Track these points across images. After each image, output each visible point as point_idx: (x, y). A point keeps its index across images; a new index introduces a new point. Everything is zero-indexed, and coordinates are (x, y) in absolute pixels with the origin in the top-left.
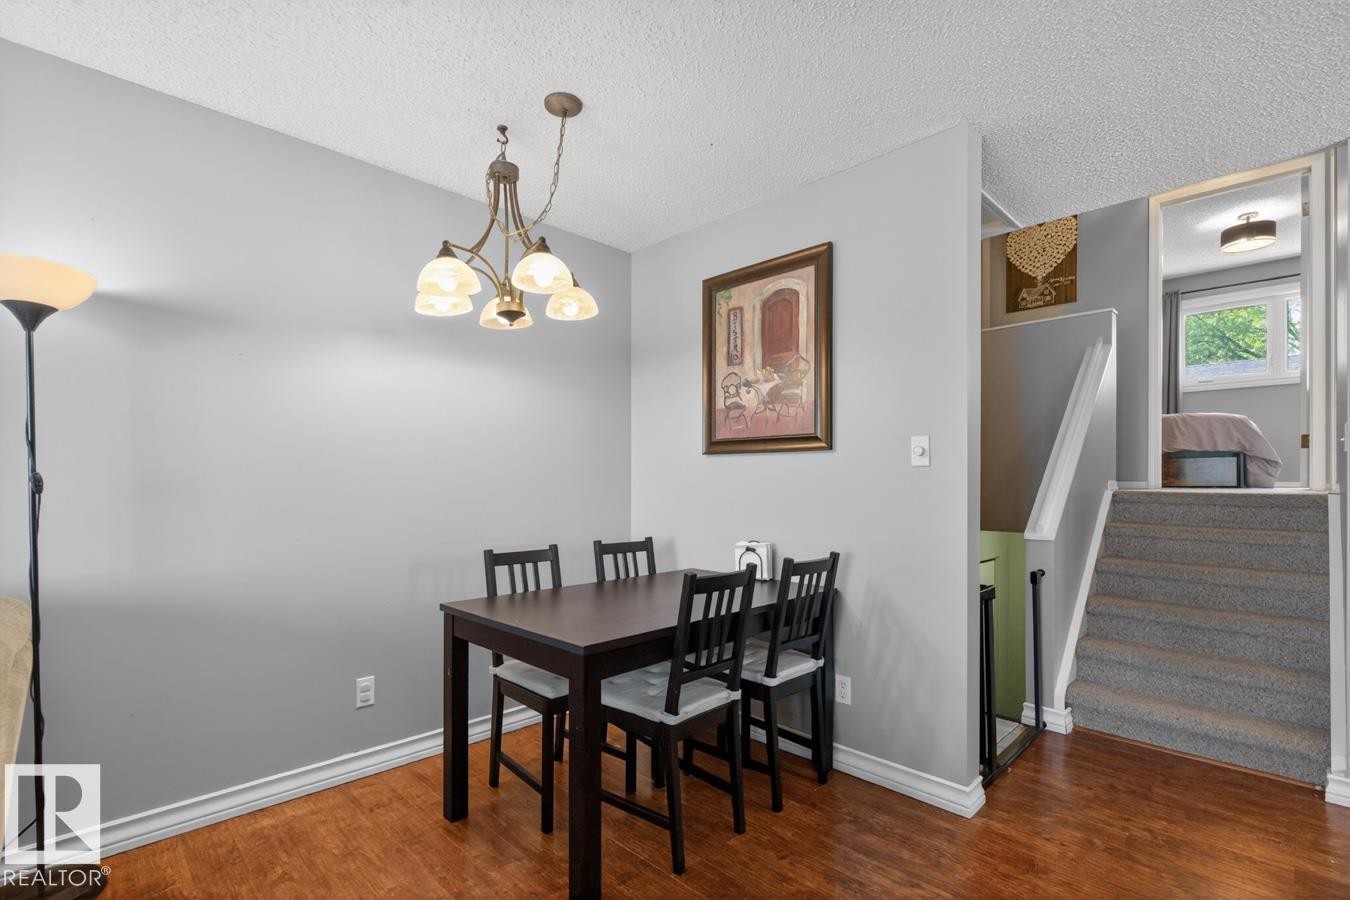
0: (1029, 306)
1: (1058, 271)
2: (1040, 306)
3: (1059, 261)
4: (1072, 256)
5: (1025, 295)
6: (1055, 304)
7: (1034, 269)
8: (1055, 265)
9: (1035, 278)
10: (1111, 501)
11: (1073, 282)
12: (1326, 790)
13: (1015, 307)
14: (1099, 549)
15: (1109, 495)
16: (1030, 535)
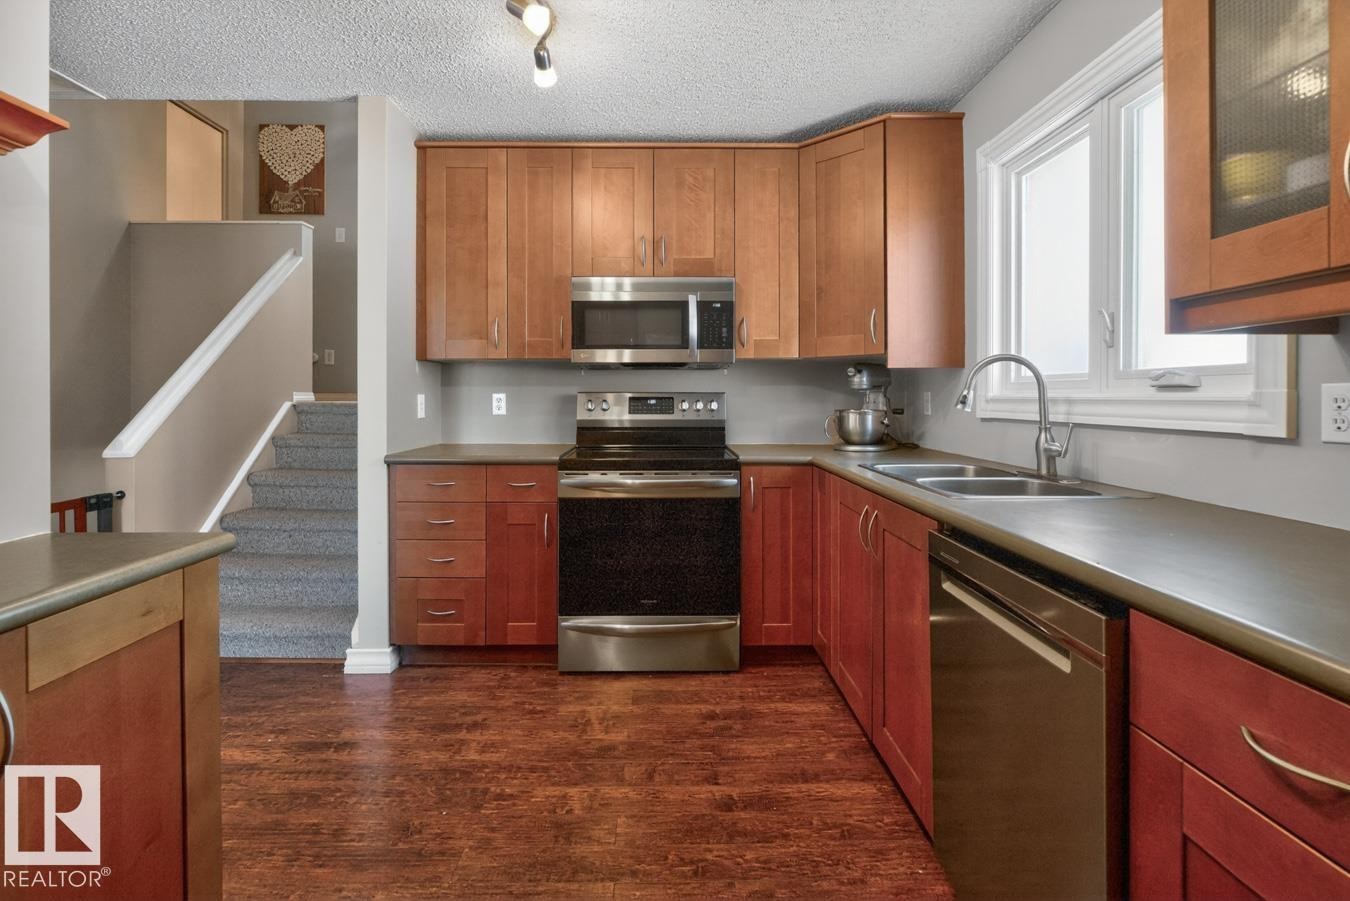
0: (281, 210)
1: (307, 180)
2: (291, 213)
3: (309, 171)
4: (320, 167)
5: (277, 199)
6: (305, 213)
7: (286, 173)
8: (304, 173)
9: (286, 182)
10: (288, 412)
11: (321, 195)
12: (346, 663)
13: (266, 208)
14: (256, 460)
15: (287, 406)
16: (108, 453)
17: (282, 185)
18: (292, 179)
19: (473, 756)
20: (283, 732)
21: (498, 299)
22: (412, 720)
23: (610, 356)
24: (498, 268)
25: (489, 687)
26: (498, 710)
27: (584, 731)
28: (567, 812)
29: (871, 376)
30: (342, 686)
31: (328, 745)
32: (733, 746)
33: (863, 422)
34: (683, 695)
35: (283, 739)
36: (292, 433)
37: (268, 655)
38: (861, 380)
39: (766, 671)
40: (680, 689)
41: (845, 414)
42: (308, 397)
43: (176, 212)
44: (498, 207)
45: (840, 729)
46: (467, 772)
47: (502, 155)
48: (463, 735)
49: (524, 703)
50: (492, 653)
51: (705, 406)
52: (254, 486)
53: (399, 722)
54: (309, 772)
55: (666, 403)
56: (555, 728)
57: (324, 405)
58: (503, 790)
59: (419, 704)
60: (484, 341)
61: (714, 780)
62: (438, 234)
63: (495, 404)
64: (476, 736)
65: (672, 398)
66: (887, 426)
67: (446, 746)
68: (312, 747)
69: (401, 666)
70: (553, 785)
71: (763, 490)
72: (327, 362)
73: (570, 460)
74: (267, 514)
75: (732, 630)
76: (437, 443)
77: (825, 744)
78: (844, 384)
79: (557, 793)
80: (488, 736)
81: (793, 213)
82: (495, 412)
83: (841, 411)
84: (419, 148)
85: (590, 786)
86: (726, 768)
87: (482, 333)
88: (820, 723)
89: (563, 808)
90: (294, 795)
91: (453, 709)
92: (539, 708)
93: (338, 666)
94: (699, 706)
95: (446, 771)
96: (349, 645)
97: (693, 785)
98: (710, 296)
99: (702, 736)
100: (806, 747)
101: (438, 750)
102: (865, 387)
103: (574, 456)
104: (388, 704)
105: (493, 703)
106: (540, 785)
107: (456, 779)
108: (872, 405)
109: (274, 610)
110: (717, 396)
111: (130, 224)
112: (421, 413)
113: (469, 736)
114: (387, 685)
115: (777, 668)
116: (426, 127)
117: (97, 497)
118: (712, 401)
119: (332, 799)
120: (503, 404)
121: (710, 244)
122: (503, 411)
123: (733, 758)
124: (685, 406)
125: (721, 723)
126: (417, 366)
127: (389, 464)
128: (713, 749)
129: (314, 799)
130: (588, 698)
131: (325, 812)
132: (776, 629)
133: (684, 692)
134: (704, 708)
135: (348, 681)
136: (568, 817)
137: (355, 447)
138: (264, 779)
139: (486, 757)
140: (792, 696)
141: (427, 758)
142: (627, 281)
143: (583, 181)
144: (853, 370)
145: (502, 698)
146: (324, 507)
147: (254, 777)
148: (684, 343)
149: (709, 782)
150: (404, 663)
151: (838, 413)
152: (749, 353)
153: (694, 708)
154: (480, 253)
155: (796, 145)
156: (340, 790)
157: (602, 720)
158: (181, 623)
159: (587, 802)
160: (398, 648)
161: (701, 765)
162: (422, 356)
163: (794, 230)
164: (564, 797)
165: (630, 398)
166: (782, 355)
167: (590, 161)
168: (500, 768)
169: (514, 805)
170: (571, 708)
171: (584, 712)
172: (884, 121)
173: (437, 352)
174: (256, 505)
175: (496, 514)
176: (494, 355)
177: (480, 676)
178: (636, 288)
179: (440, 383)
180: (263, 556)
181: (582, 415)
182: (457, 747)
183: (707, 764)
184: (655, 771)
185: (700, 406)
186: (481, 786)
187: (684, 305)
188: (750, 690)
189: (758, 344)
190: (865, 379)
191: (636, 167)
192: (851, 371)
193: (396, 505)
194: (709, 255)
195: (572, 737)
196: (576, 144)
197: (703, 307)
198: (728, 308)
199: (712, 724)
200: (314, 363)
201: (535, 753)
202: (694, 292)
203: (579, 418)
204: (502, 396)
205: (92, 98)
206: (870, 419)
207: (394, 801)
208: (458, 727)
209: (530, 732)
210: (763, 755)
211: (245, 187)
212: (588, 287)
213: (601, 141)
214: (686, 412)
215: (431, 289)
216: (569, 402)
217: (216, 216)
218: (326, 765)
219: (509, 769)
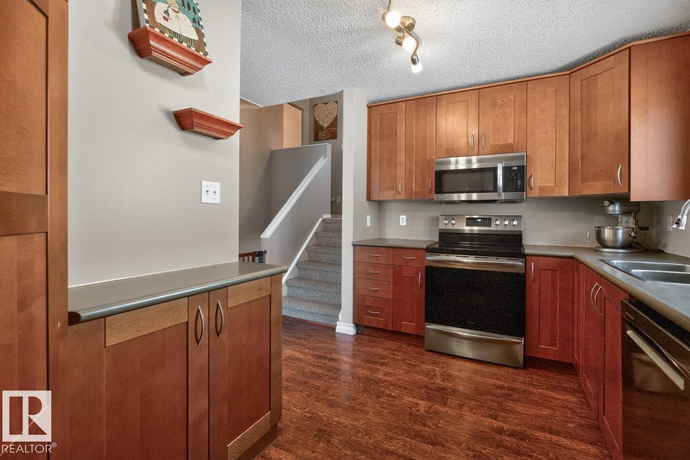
1: (331, 125)
2: (324, 140)
3: (332, 121)
4: (336, 119)
5: (320, 134)
6: (329, 139)
7: (324, 123)
8: (330, 122)
9: (324, 127)
10: (321, 222)
11: (336, 130)
12: (337, 327)
13: (317, 139)
14: (309, 243)
15: (321, 220)
16: (262, 236)
17: (322, 128)
18: (325, 125)
19: (381, 376)
20: (312, 349)
21: (401, 172)
22: (358, 356)
23: (455, 197)
24: (401, 158)
25: (391, 349)
26: (394, 359)
27: (432, 378)
28: (417, 411)
29: (622, 206)
30: (334, 337)
31: (326, 358)
32: (511, 405)
33: (615, 234)
34: (488, 374)
35: (311, 352)
36: (322, 231)
37: (310, 320)
38: (615, 209)
39: (541, 372)
40: (486, 371)
41: (602, 229)
42: (328, 216)
43: (286, 145)
44: (401, 129)
45: (583, 413)
46: (377, 382)
47: (403, 105)
48: (378, 367)
49: (407, 359)
50: (395, 334)
51: (510, 223)
52: (308, 252)
53: (354, 356)
54: (318, 366)
55: (487, 221)
56: (418, 373)
57: (334, 220)
58: (391, 393)
59: (362, 350)
60: (395, 191)
61: (495, 417)
62: (376, 144)
63: (401, 220)
64: (384, 368)
65: (491, 219)
66: (634, 237)
67: (371, 369)
68: (319, 357)
69: (357, 333)
70: (413, 397)
71: (539, 270)
72: (337, 202)
73: (435, 248)
74: (312, 263)
75: (519, 345)
76: (376, 238)
77: (570, 418)
78: (603, 211)
79: (415, 401)
80: (389, 370)
81: (566, 112)
82: (401, 224)
83: (599, 227)
84: (368, 107)
85: (430, 402)
86: (504, 414)
87: (393, 187)
88: (569, 407)
89: (415, 408)
90: (313, 373)
91: (376, 355)
92: (413, 363)
93: (334, 329)
94: (495, 381)
95: (368, 379)
96: (338, 321)
97: (482, 416)
98: (510, 164)
99: (493, 395)
100: (556, 416)
101: (367, 370)
102: (617, 213)
103: (437, 246)
104: (351, 347)
105: (393, 356)
106: (407, 395)
107: (372, 383)
108: (624, 225)
109: (314, 302)
110: (518, 217)
111: (272, 151)
112: (368, 224)
113: (380, 368)
114: (352, 340)
115: (548, 372)
116: (371, 98)
117: (259, 252)
118: (514, 220)
119: (325, 378)
120: (405, 221)
121: (511, 135)
122: (405, 224)
123: (508, 410)
124: (498, 222)
125: (506, 392)
126: (367, 203)
127: (354, 245)
128: (498, 402)
129: (318, 377)
130: (438, 364)
131: (322, 383)
132: (547, 349)
133: (488, 372)
134: (498, 383)
135: (337, 335)
136: (417, 413)
137: (341, 238)
138: (303, 365)
139: (387, 378)
140: (554, 388)
141: (363, 372)
142: (474, 159)
143: (441, 111)
144: (608, 203)
145: (397, 355)
146: (332, 262)
147: (300, 363)
148: (495, 189)
149: (492, 418)
150: (359, 332)
151: (597, 229)
152: (535, 193)
153: (491, 381)
154: (394, 151)
155: (568, 72)
156: (328, 376)
157: (442, 376)
158: (270, 295)
159: (427, 409)
160: (357, 325)
161: (489, 409)
162: (369, 198)
163: (566, 121)
164: (417, 404)
165: (467, 218)
166: (557, 194)
167: (445, 101)
168: (391, 384)
169: (394, 401)
170: (428, 367)
171: (434, 370)
172: (629, 48)
173: (375, 197)
174: (309, 260)
175: (397, 271)
176: (399, 197)
177: (389, 344)
178: (479, 161)
179: (377, 210)
180: (311, 280)
181: (441, 227)
182: (375, 370)
183: (493, 409)
184: (463, 405)
185: (506, 222)
186: (382, 389)
187: (495, 170)
188: (528, 380)
189: (541, 189)
190: (617, 208)
191: (469, 101)
192: (606, 203)
193: (356, 263)
194: (510, 141)
195: (426, 379)
196: (438, 94)
197: (506, 170)
198: (522, 170)
199: (499, 391)
200: (331, 202)
201: (407, 381)
202: (501, 162)
203: (440, 228)
204: (404, 217)
205: (257, 108)
206: (620, 233)
207: (347, 385)
208: (377, 363)
209: (407, 372)
210: (528, 413)
211: (309, 131)
212: (449, 163)
213: (452, 90)
214: (497, 226)
215: (373, 168)
216: (436, 220)
217: (299, 144)
218: (325, 366)
219: (395, 385)
